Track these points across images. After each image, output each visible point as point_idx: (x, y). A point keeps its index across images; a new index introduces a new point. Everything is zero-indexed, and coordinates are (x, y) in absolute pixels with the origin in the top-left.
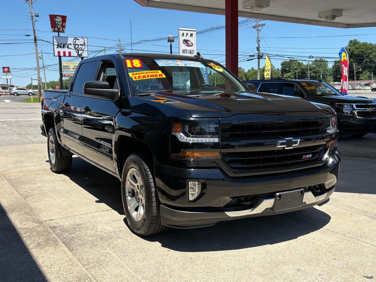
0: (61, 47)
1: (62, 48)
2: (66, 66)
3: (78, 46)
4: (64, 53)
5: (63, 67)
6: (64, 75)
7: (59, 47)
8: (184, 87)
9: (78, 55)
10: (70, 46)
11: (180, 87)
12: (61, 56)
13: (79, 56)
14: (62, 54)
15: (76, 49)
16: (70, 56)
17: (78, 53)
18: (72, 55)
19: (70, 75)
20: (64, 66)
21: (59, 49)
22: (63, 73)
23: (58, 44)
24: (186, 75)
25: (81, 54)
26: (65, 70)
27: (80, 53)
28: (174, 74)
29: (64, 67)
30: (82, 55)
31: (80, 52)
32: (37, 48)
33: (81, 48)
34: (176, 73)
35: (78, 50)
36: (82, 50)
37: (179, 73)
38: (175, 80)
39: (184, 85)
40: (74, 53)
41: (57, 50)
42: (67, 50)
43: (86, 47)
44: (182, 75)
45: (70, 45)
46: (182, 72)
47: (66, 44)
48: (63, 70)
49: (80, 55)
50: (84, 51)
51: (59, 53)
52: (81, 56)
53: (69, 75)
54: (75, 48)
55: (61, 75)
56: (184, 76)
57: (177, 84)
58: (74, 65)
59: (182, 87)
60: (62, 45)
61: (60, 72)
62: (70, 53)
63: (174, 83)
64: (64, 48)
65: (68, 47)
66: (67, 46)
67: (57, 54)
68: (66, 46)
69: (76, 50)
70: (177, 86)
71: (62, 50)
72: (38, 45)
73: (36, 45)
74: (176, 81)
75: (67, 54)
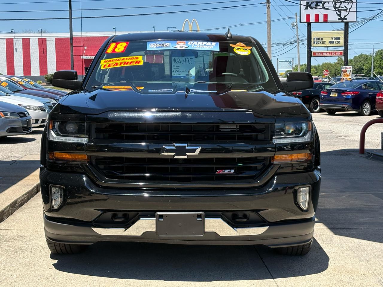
0: (311, 8)
1: (314, 8)
2: (319, 39)
3: (340, 4)
4: (317, 16)
5: (313, 41)
6: (314, 53)
7: (308, 8)
8: (186, 77)
9: (339, 19)
10: (326, 5)
11: (181, 77)
12: (311, 22)
13: (341, 21)
14: (312, 19)
15: (337, 9)
16: (326, 21)
17: (340, 15)
18: (329, 19)
19: (324, 54)
20: (314, 39)
21: (309, 11)
22: (312, 50)
23: (308, 3)
24: (189, 61)
25: (345, 16)
26: (315, 45)
27: (343, 17)
28: (174, 60)
29: (315, 41)
30: (346, 19)
31: (343, 14)
32: (270, 12)
33: (345, 6)
34: (176, 58)
35: (339, 11)
36: (346, 10)
37: (180, 58)
38: (175, 68)
39: (187, 75)
40: (333, 16)
41: (304, 13)
42: (321, 12)
43: (354, 5)
44: (185, 60)
45: (328, 3)
46: (185, 58)
47: (321, 2)
48: (313, 45)
49: (342, 19)
50: (349, 11)
51: (308, 17)
52: (344, 21)
53: (322, 53)
54: (335, 8)
55: (310, 54)
56: (186, 62)
57: (177, 73)
58: (332, 37)
59: (183, 77)
60: (314, 5)
61: (308, 48)
62: (326, 16)
63: (173, 71)
64: (316, 8)
65: (324, 8)
66: (321, 5)
67: (304, 19)
68: (319, 6)
69: (337, 12)
70: (177, 75)
71: (312, 13)
72: (271, 7)
73: (269, 6)
74: (176, 70)
75: (321, 19)
